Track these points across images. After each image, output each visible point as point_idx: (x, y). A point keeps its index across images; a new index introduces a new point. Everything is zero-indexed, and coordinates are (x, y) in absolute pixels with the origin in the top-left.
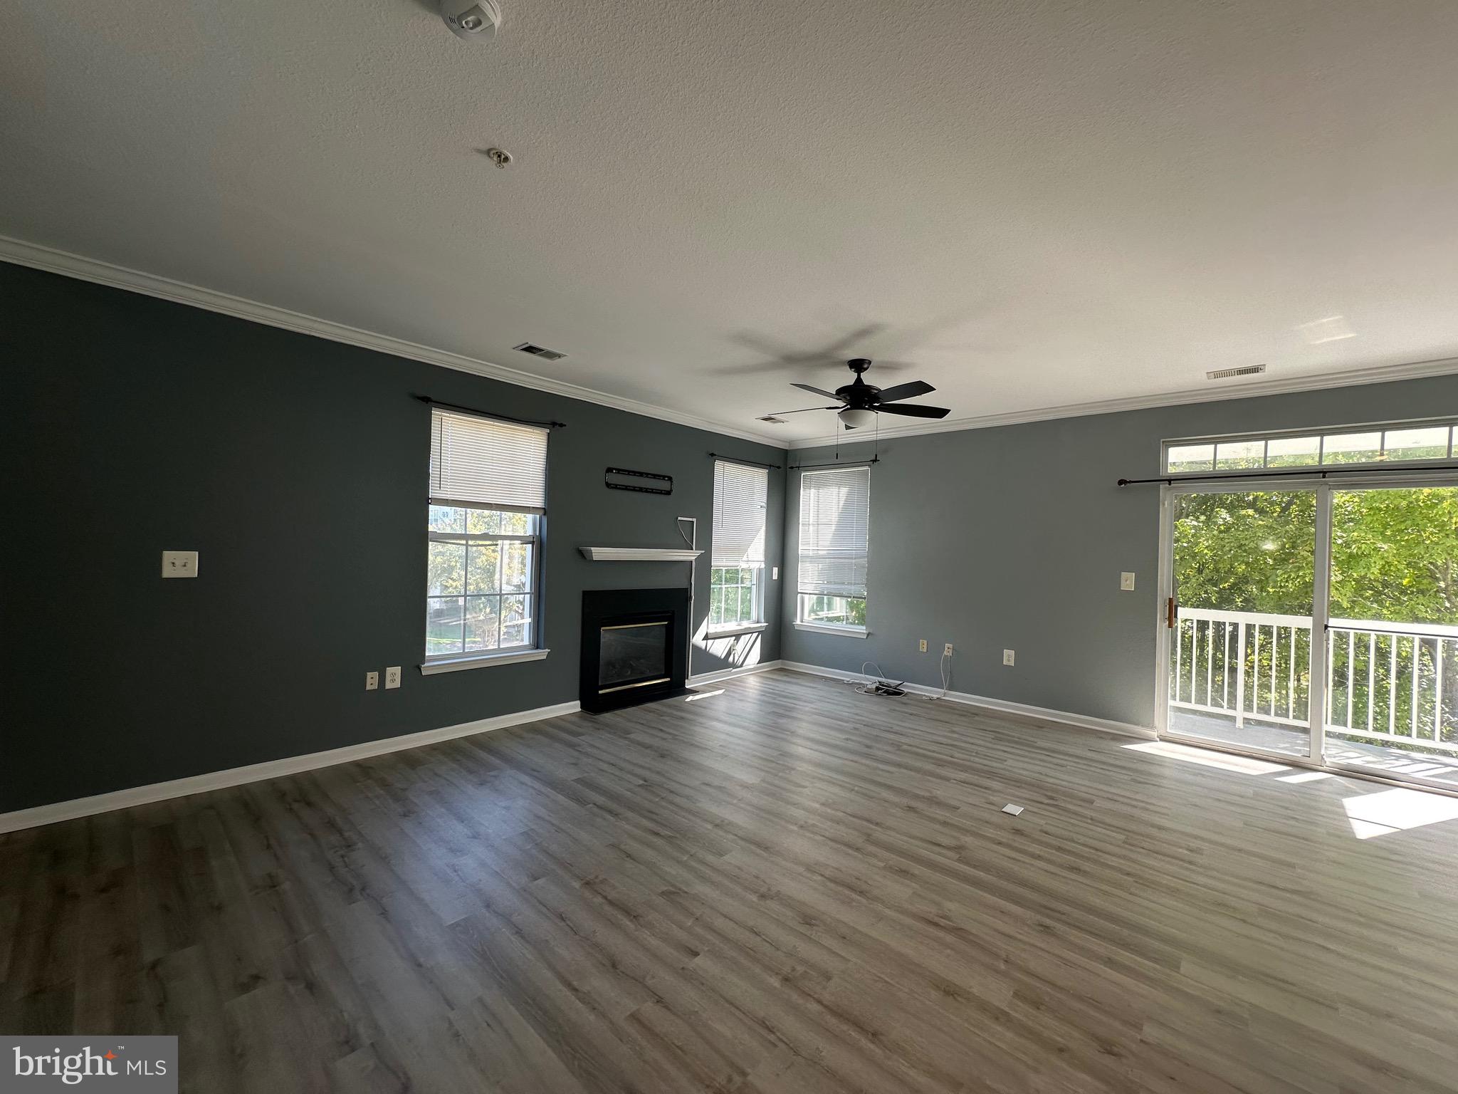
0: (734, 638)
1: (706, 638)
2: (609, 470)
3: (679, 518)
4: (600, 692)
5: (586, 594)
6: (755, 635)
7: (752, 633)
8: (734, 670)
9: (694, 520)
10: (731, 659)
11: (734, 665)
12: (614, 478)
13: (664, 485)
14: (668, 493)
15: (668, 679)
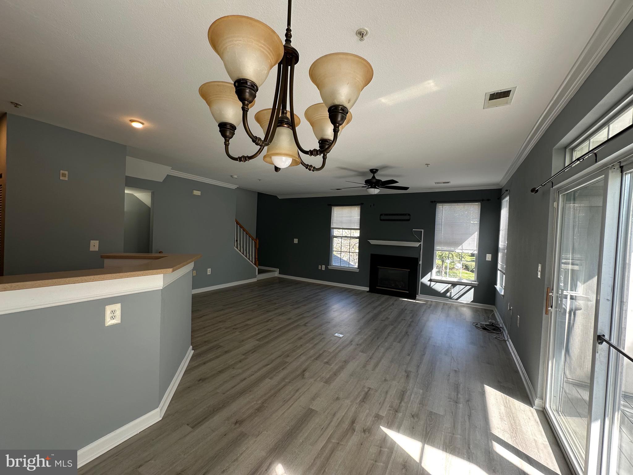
0: (451, 285)
1: (431, 280)
2: (381, 215)
3: (413, 230)
4: (377, 287)
5: (372, 255)
6: (468, 287)
7: (467, 286)
8: (449, 300)
9: (423, 230)
10: (448, 294)
11: (450, 298)
12: (383, 217)
13: (407, 217)
14: (408, 220)
15: (408, 292)
